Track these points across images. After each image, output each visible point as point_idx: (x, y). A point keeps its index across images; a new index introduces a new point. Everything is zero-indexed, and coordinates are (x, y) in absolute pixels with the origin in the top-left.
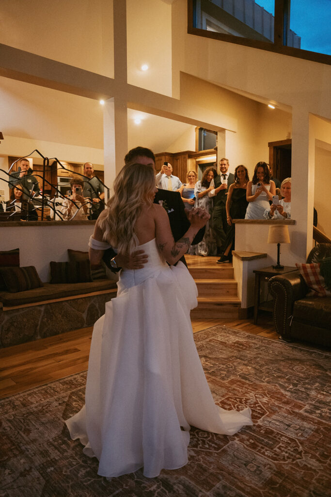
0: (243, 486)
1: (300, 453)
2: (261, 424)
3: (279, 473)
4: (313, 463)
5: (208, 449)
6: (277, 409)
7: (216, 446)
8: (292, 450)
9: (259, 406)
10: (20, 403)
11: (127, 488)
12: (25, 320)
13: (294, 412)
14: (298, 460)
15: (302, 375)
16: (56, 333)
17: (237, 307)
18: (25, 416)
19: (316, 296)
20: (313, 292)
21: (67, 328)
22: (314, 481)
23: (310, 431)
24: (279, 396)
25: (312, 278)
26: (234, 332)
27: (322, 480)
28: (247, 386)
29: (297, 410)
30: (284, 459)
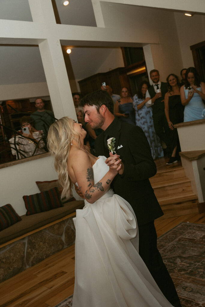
12: (12, 254)
16: (41, 260)
17: (195, 202)
21: (49, 253)
26: (199, 227)
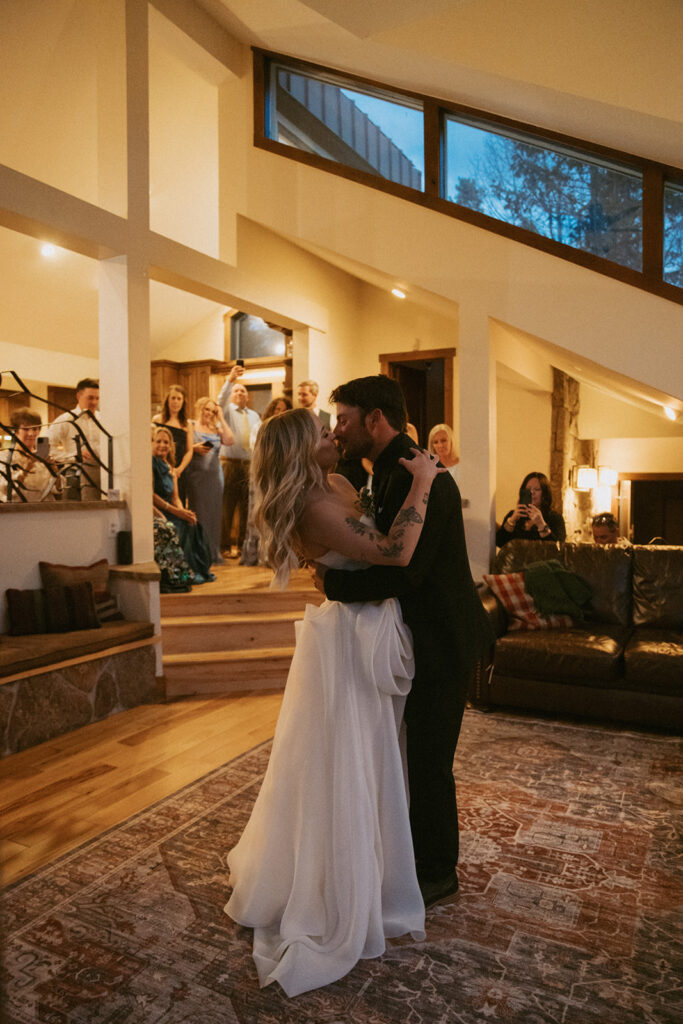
0: (549, 932)
1: (600, 872)
2: (521, 842)
3: (588, 904)
4: (625, 882)
5: (465, 892)
6: (531, 816)
7: (475, 886)
8: (587, 869)
9: (502, 816)
10: (68, 881)
11: (379, 974)
13: (558, 817)
14: (603, 882)
15: (537, 761)
18: (98, 901)
19: (524, 630)
20: (519, 624)
22: (638, 904)
23: (596, 840)
24: (522, 797)
25: (514, 600)
27: (648, 900)
28: (463, 789)
29: (561, 814)
30: (583, 885)
